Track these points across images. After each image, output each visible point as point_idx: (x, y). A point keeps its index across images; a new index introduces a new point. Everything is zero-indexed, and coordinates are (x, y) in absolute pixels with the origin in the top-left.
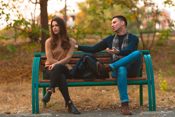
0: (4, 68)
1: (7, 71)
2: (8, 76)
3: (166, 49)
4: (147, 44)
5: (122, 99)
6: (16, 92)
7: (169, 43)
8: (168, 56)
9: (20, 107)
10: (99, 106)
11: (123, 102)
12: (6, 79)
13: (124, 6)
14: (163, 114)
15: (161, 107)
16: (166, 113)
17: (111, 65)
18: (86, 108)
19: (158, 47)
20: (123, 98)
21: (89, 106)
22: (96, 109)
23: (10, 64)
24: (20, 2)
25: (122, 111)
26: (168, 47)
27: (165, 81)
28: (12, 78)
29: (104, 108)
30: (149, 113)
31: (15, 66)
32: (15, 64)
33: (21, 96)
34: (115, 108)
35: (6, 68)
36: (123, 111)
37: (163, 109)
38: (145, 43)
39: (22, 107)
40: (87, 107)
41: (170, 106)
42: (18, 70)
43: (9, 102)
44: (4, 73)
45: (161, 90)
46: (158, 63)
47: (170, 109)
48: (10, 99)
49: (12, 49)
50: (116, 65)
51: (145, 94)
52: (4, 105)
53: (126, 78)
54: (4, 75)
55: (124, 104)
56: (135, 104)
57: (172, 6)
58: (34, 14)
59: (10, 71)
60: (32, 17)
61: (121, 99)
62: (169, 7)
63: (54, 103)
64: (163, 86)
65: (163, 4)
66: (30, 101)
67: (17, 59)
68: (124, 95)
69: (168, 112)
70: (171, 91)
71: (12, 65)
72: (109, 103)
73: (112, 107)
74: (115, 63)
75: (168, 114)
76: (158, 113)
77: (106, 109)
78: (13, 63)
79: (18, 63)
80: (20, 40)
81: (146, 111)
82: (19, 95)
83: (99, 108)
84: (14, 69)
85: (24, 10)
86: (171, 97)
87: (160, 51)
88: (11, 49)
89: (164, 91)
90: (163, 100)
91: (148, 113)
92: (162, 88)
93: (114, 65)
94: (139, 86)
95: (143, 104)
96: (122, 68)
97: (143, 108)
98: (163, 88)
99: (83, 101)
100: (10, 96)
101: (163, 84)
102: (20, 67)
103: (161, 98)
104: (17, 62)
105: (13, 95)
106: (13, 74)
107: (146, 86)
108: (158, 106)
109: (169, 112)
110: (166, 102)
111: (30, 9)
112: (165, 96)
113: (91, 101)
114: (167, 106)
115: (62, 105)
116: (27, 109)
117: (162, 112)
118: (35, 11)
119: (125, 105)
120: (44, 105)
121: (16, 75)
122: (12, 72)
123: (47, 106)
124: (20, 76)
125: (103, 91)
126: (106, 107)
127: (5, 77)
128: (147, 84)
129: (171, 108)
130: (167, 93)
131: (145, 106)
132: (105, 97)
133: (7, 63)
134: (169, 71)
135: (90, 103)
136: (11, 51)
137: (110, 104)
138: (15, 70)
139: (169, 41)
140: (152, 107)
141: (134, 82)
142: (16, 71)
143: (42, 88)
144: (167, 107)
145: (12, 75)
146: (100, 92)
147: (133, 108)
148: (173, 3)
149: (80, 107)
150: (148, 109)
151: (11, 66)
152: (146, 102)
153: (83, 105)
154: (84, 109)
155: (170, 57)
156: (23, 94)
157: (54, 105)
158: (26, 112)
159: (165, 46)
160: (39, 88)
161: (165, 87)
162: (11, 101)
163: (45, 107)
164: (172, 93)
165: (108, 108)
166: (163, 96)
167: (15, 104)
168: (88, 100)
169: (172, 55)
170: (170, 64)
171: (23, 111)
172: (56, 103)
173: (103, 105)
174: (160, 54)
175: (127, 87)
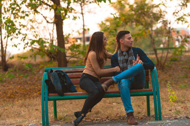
0: (24, 86)
1: (26, 89)
2: (26, 93)
3: (180, 64)
4: (161, 60)
6: (30, 107)
7: (183, 59)
8: (182, 71)
9: (32, 120)
10: (107, 117)
11: (128, 112)
12: (25, 96)
13: (138, 24)
14: (168, 123)
15: (168, 117)
16: (171, 122)
18: (95, 120)
19: (172, 63)
20: (128, 109)
21: (98, 117)
22: (105, 120)
23: (29, 82)
24: (39, 23)
25: (128, 121)
26: (182, 63)
27: (173, 93)
28: (30, 95)
29: (113, 120)
30: (155, 123)
31: (33, 84)
32: (34, 82)
33: (34, 110)
34: (123, 119)
35: (25, 86)
37: (169, 119)
39: (34, 121)
40: (96, 118)
41: (177, 115)
42: (36, 88)
43: (22, 116)
44: (23, 90)
45: (170, 101)
46: (171, 78)
47: (176, 119)
48: (23, 113)
49: (30, 67)
50: (118, 78)
52: (17, 119)
53: (129, 90)
54: (23, 93)
55: (129, 115)
56: (143, 115)
57: (185, 23)
58: (53, 34)
59: (28, 89)
60: (51, 37)
61: (126, 110)
62: (182, 24)
63: (65, 115)
64: (171, 97)
65: (176, 21)
66: (40, 114)
67: (36, 78)
70: (180, 102)
71: (32, 83)
73: (120, 118)
74: (118, 75)
75: (173, 123)
76: (163, 122)
77: (115, 120)
78: (32, 82)
80: (39, 59)
81: (152, 120)
82: (32, 109)
83: (108, 119)
84: (32, 87)
85: (43, 30)
87: (174, 66)
88: (28, 68)
89: (172, 103)
90: (170, 110)
91: (153, 122)
92: (171, 100)
93: (116, 78)
95: (151, 115)
97: (150, 119)
98: (172, 99)
99: (94, 113)
100: (23, 111)
101: (171, 96)
102: (39, 85)
103: (169, 108)
104: (36, 80)
105: (26, 110)
106: (32, 91)
108: (165, 116)
109: (174, 121)
110: (173, 113)
111: (48, 30)
112: (173, 107)
113: (101, 113)
114: (174, 116)
115: (72, 117)
116: (38, 122)
117: (167, 121)
118: (53, 31)
120: (55, 118)
121: (34, 92)
122: (30, 89)
123: (58, 119)
124: (38, 93)
125: (114, 104)
126: (115, 118)
127: (23, 94)
129: (177, 117)
130: (176, 105)
131: (152, 116)
132: (115, 109)
133: (26, 81)
134: (182, 85)
135: (99, 115)
137: (119, 115)
138: (34, 87)
139: (183, 57)
140: (158, 117)
141: (140, 93)
142: (35, 88)
144: (173, 117)
145: (31, 92)
146: (111, 105)
147: (140, 118)
148: (185, 20)
149: (89, 119)
150: (154, 119)
151: (30, 84)
152: (153, 113)
153: (93, 117)
154: (93, 121)
155: (183, 72)
156: (36, 108)
157: (65, 118)
158: (37, 125)
159: (179, 61)
160: (48, 101)
161: (174, 98)
162: (24, 115)
163: (56, 119)
164: (180, 104)
165: (117, 119)
166: (171, 107)
167: (28, 117)
168: (98, 112)
169: (185, 70)
170: (183, 78)
171: (34, 124)
172: (67, 116)
173: (112, 116)
174: (174, 69)
175: (130, 98)
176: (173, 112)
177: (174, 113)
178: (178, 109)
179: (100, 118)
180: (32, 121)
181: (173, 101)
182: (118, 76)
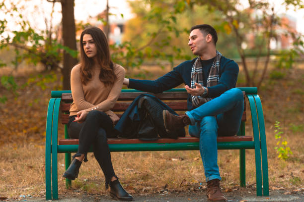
2: (2, 132)
3: (289, 86)
4: (254, 76)
5: (208, 174)
6: (16, 160)
7: (293, 76)
8: (291, 99)
9: (23, 188)
10: (166, 186)
11: (210, 179)
13: (213, 8)
15: (279, 189)
16: (288, 199)
17: (188, 113)
18: (143, 190)
19: (273, 82)
20: (210, 173)
21: (148, 186)
22: (162, 192)
23: (6, 110)
26: (292, 83)
27: (286, 143)
28: (9, 135)
29: (176, 191)
30: (257, 200)
31: (14, 115)
32: (15, 110)
33: (26, 167)
34: (195, 190)
36: (209, 195)
37: (282, 193)
38: (251, 75)
39: (28, 188)
40: (144, 188)
41: (295, 187)
42: (21, 121)
43: (4, 179)
45: (279, 159)
46: (273, 111)
47: (294, 193)
48: (5, 173)
49: (10, 83)
50: (197, 113)
51: (250, 166)
55: (212, 183)
56: (232, 184)
57: (299, 9)
58: (51, 21)
59: (5, 123)
60: (47, 26)
61: (206, 174)
62: (295, 10)
63: (85, 180)
64: (282, 151)
65: (283, 4)
66: (41, 176)
67: (19, 102)
68: (211, 167)
69: (292, 199)
70: (297, 160)
71: (10, 112)
72: (185, 181)
73: (189, 189)
74: (196, 109)
76: (272, 200)
77: (180, 192)
78: (11, 109)
79: (20, 109)
80: (24, 67)
81: (251, 196)
82: (22, 166)
83: (167, 190)
84: (13, 120)
85: (32, 13)
86: (297, 172)
87: (277, 89)
88: (8, 84)
89: (283, 161)
90: (282, 177)
91: (254, 199)
92: (280, 156)
93: (193, 114)
94: (238, 151)
95: (246, 184)
96: (207, 119)
97: (246, 192)
98: (283, 155)
99: (138, 177)
100: (5, 168)
101: (282, 148)
102: (24, 116)
103: (279, 173)
104: (19, 106)
105: (10, 166)
106: (12, 128)
107: (252, 151)
108: (274, 188)
110: (287, 181)
111: (43, 12)
112: (285, 170)
113: (152, 177)
114: (289, 187)
115: (99, 184)
116: (37, 191)
118: (51, 15)
119: (214, 184)
120: (67, 185)
121: (17, 131)
122: (9, 124)
123: (73, 186)
124: (25, 131)
125: (173, 160)
126: (180, 189)
128: (253, 148)
129: (296, 190)
130: (290, 165)
131: (250, 187)
132: (178, 171)
134: (294, 126)
135: (150, 181)
136: (8, 86)
137: (186, 183)
138: (15, 121)
139: (293, 72)
140: (262, 189)
141: (230, 144)
142: (18, 123)
143: (64, 154)
144: (289, 189)
145: (10, 130)
146: (169, 162)
147: (227, 190)
149: (131, 188)
150: (255, 193)
151: (7, 114)
152: (251, 180)
153: (138, 184)
154: (139, 192)
155: (295, 101)
156: (29, 163)
157: (85, 184)
158: (35, 197)
159: (286, 80)
160: (58, 154)
161: (286, 153)
162: (8, 176)
163: (70, 188)
164: (298, 165)
165: (183, 191)
166: (283, 169)
167: (15, 182)
168: (147, 175)
169: (299, 96)
170: (295, 112)
171: (29, 195)
172: (88, 180)
173: (174, 184)
174: (277, 95)
175: (216, 152)
176: (287, 179)
177: (289, 183)
178: (295, 174)
179: (150, 186)
180: (25, 190)
181: (284, 158)
182: (197, 111)
